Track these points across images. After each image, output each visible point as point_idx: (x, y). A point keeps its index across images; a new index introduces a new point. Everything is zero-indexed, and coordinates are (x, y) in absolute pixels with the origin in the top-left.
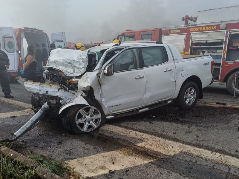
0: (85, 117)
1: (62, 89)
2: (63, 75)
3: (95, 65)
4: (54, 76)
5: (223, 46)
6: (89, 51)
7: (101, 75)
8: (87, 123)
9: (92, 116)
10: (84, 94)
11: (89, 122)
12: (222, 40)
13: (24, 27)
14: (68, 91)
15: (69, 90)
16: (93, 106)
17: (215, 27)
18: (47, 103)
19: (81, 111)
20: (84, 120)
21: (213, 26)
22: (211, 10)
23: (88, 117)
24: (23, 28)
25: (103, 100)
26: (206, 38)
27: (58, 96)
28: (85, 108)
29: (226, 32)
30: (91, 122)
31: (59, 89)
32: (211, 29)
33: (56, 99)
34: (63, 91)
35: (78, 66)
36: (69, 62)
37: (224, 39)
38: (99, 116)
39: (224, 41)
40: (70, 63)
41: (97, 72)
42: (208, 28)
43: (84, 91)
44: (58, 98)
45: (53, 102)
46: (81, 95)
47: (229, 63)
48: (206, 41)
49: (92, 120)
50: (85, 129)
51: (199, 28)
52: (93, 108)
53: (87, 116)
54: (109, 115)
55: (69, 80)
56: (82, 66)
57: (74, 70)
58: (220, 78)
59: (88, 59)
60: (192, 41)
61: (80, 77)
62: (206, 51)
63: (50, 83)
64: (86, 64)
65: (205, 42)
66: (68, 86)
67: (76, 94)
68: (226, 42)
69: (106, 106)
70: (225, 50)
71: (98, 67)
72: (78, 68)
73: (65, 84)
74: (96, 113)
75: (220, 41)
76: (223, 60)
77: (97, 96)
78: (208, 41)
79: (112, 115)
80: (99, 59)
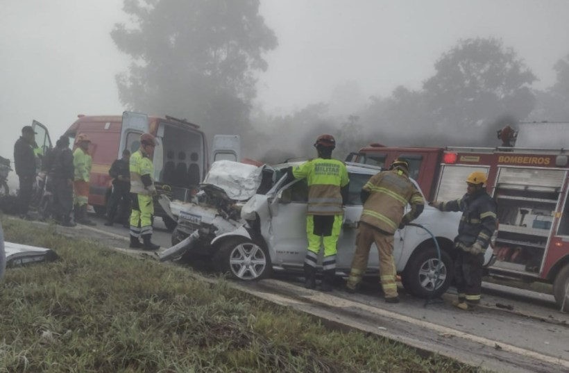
0: (243, 258)
1: (220, 215)
2: (225, 197)
3: (270, 187)
4: (212, 197)
5: (558, 202)
6: (265, 167)
7: (274, 201)
8: (244, 267)
9: (253, 258)
10: (247, 226)
11: (247, 267)
12: (558, 189)
13: (167, 117)
14: (228, 220)
15: (229, 218)
16: (257, 245)
17: (548, 161)
18: (199, 232)
19: (240, 247)
20: (241, 261)
21: (544, 156)
22: (546, 124)
23: (248, 260)
24: (165, 118)
25: (272, 238)
26: (527, 180)
27: (212, 225)
28: (245, 244)
29: (566, 172)
30: (251, 267)
31: (216, 215)
32: (539, 162)
33: (210, 229)
34: (221, 218)
35: (247, 186)
36: (236, 179)
37: (560, 188)
38: (263, 261)
39: (561, 190)
40: (237, 181)
41: (269, 196)
42: (534, 160)
43: (248, 221)
44: (213, 228)
45: (206, 231)
46: (244, 226)
47: (563, 240)
48: (527, 187)
49: (252, 264)
50: (240, 274)
51: (516, 158)
52: (256, 248)
53: (245, 257)
54: (277, 265)
55: (231, 204)
56: (251, 187)
57: (240, 191)
58: (541, 270)
59: (261, 178)
60: (499, 184)
61: (246, 201)
62: (530, 210)
63: (205, 207)
64: (258, 185)
65: (522, 188)
66: (228, 212)
67: (237, 224)
68: (564, 193)
69: (275, 249)
70: (559, 210)
71: (273, 190)
72: (247, 189)
73: (225, 210)
74: (258, 255)
75: (553, 190)
76: (554, 233)
77: (264, 231)
78: (530, 188)
79: (283, 266)
80: (277, 180)
